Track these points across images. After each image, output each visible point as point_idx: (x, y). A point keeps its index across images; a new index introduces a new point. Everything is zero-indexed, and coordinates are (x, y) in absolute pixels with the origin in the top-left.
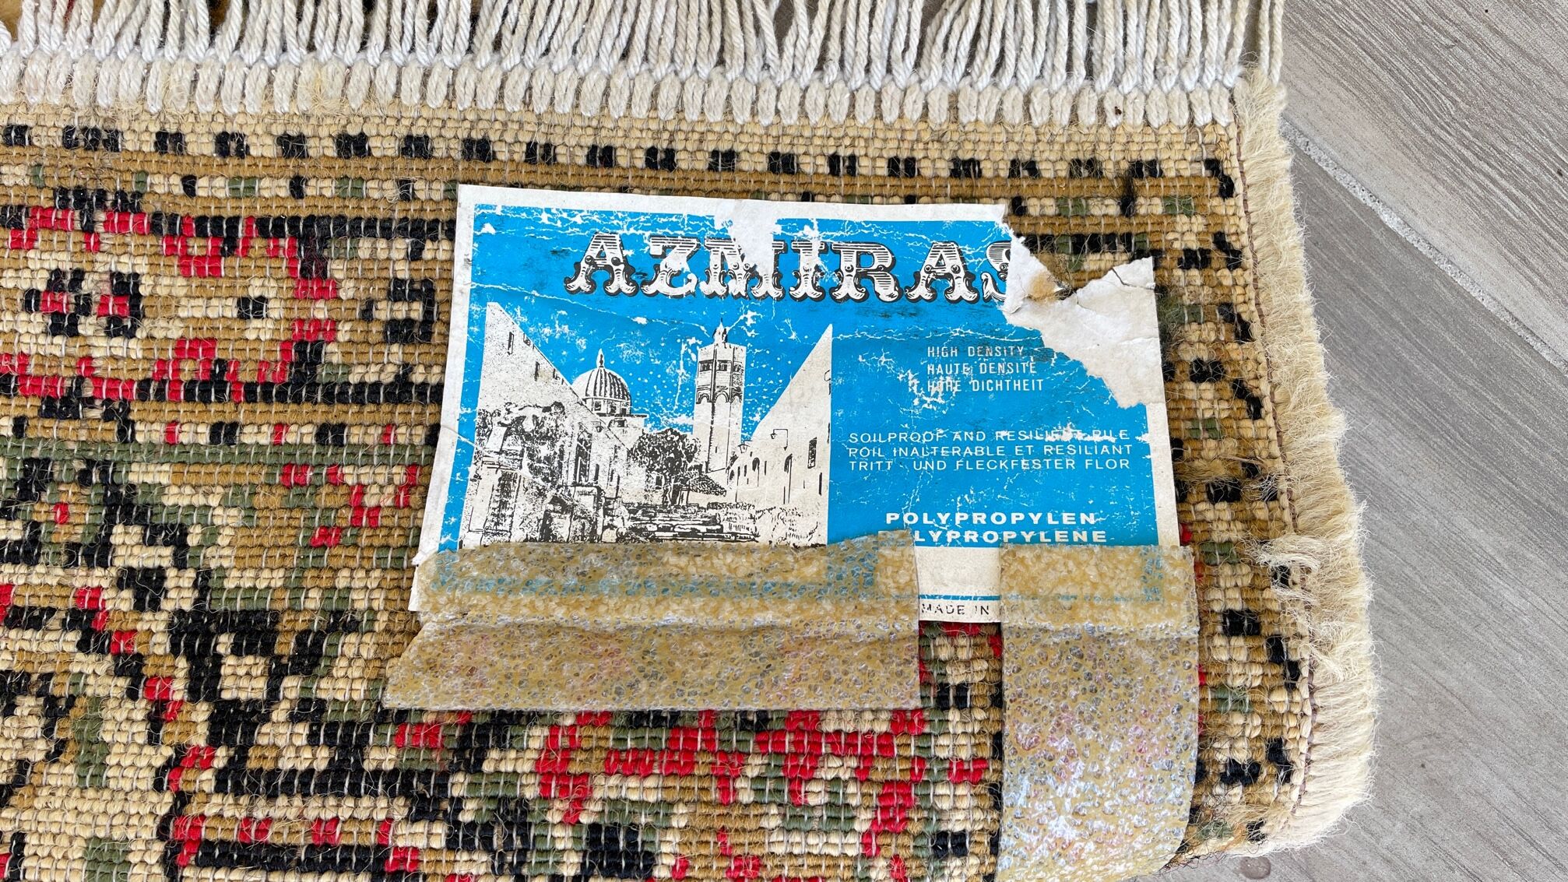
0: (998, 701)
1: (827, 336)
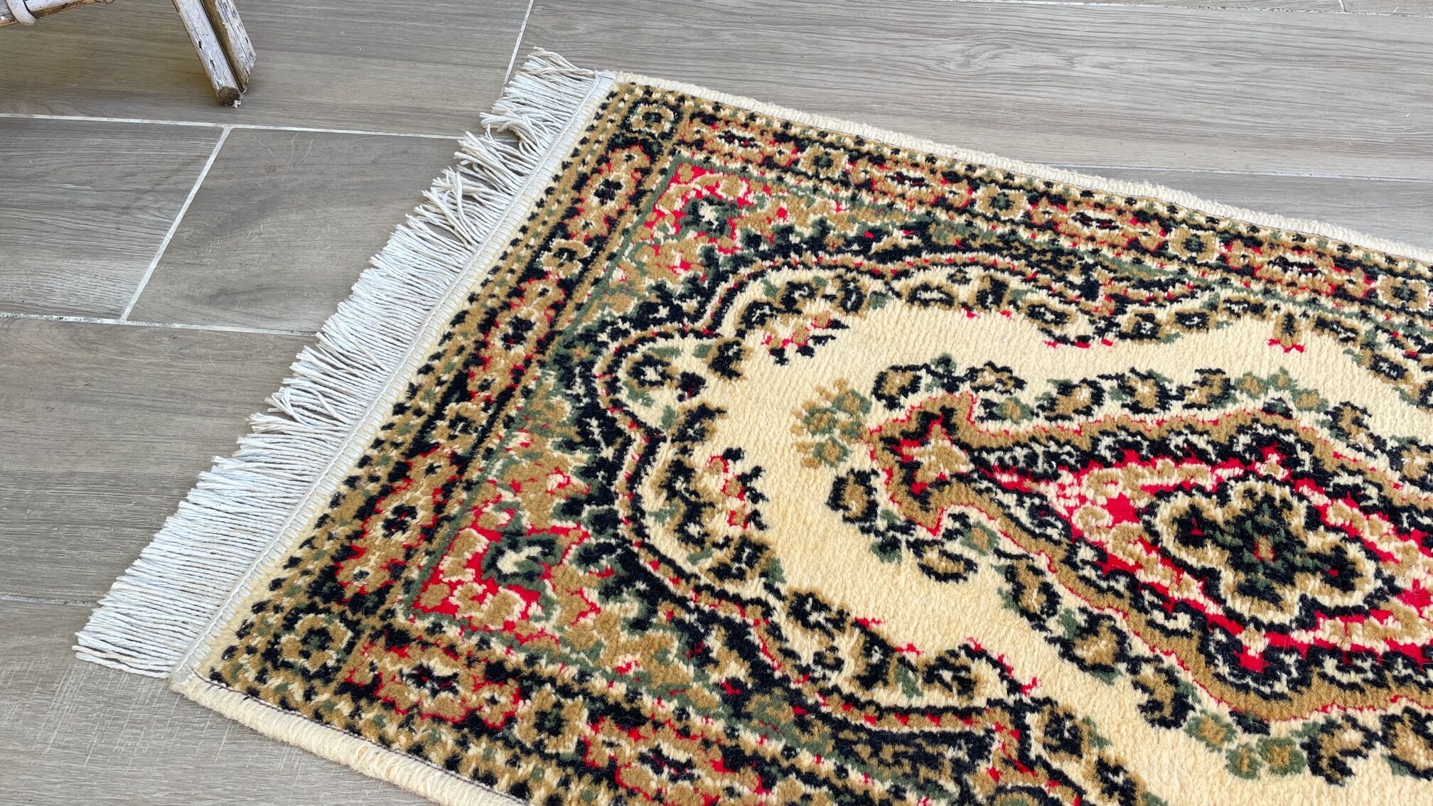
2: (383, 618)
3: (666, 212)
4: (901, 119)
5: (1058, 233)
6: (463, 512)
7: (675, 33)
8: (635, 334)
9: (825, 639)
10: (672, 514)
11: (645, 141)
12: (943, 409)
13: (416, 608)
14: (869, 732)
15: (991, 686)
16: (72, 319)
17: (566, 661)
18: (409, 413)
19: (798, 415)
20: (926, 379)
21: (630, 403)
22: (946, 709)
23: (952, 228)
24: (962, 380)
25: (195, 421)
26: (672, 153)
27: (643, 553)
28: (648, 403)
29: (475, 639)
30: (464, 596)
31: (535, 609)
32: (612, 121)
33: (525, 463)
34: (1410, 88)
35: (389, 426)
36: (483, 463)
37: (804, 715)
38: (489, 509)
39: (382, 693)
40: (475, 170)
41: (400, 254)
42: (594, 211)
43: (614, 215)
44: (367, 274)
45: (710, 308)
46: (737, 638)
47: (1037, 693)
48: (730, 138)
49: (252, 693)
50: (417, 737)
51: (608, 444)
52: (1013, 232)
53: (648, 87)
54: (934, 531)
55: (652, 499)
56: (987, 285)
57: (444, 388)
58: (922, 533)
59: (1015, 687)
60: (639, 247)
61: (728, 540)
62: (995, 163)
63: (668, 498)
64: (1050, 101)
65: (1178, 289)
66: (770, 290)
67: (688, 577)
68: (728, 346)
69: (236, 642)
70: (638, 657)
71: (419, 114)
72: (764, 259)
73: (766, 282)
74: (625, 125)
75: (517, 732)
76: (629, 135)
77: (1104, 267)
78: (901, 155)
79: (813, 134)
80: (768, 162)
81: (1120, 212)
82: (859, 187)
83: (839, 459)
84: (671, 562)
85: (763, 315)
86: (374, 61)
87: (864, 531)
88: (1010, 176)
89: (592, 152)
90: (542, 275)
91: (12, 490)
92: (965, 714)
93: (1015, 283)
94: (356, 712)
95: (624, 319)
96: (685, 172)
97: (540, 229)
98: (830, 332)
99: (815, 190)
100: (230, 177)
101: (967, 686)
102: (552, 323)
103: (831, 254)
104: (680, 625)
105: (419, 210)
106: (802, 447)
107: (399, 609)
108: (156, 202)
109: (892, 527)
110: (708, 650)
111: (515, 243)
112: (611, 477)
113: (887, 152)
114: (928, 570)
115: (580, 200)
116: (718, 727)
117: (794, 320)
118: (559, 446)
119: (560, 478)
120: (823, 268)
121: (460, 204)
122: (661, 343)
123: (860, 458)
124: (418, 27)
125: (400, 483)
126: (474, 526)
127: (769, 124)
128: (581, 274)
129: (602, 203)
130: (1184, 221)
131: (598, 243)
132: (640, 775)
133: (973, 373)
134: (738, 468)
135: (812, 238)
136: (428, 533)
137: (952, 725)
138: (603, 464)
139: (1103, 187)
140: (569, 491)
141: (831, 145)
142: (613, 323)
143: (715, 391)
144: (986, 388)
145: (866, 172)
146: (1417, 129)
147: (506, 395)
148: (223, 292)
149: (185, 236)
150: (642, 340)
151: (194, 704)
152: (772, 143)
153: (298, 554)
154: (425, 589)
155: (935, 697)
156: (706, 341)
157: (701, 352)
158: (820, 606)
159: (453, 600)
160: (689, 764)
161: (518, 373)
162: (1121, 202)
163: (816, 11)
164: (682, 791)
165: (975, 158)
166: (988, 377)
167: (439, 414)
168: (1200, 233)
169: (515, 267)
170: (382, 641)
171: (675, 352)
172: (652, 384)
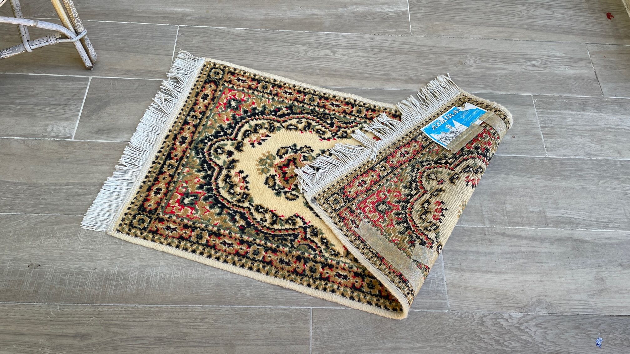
0: (488, 125)
1: (453, 121)
2: (157, 215)
3: (222, 103)
4: (287, 72)
5: (325, 109)
6: (174, 189)
7: (221, 43)
8: (215, 140)
9: (263, 215)
10: (226, 187)
11: (215, 81)
12: (293, 158)
13: (165, 213)
14: (272, 234)
15: (300, 223)
16: (58, 139)
17: (202, 223)
18: (157, 164)
19: (257, 161)
20: (290, 150)
21: (214, 159)
22: (290, 229)
23: (298, 107)
24: (298, 150)
25: (99, 167)
26: (223, 85)
27: (219, 197)
28: (219, 159)
29: (180, 219)
30: (176, 209)
31: (194, 212)
32: (205, 74)
33: (188, 176)
34: (424, 61)
35: (152, 167)
36: (177, 176)
37: (258, 232)
38: (180, 188)
39: (159, 232)
40: (167, 92)
41: (148, 118)
42: (202, 103)
43: (207, 105)
44: (140, 124)
45: (235, 132)
46: (243, 216)
47: (310, 224)
48: (239, 80)
49: (128, 234)
50: (169, 242)
51: (209, 171)
52: (314, 108)
53: (215, 63)
54: (289, 189)
55: (221, 184)
56: (306, 124)
57: (165, 157)
58: (286, 189)
59: (305, 223)
60: (215, 114)
61: (240, 193)
62: (312, 87)
63: (225, 184)
64: (328, 66)
65: (354, 124)
66: (250, 126)
67: (231, 203)
68: (239, 143)
69: (122, 222)
70: (219, 221)
71: (148, 72)
72: (249, 117)
73: (249, 124)
74: (209, 76)
75: (192, 239)
76: (210, 79)
77: (336, 118)
78: (287, 85)
79: (262, 78)
80: (250, 88)
81: (342, 102)
82: (274, 95)
83: (267, 172)
84: (226, 199)
85: (249, 134)
86: (132, 53)
87: (273, 190)
88: (315, 91)
89: (200, 85)
90: (188, 123)
91: (53, 188)
92: (293, 230)
93: (314, 123)
94: (153, 237)
95: (212, 136)
96: (227, 91)
97: (187, 109)
98: (266, 138)
99: (263, 96)
100: (94, 94)
101: (294, 224)
102: (192, 137)
103: (266, 116)
104: (229, 214)
105: (152, 104)
106: (258, 169)
107: (161, 213)
108: (74, 102)
109: (280, 188)
110: (236, 219)
111: (180, 114)
112: (211, 179)
113: (282, 84)
114: (287, 198)
115: (197, 100)
116: (238, 235)
117: (257, 135)
118: (197, 171)
119: (197, 180)
120: (264, 120)
121: (163, 102)
122: (222, 142)
123: (273, 172)
124: (144, 41)
125: (156, 182)
126: (177, 192)
127: (250, 75)
128: (199, 123)
129: (204, 101)
130: (358, 105)
131: (203, 113)
132: (221, 246)
133: (301, 148)
134: (242, 175)
135: (261, 111)
136: (165, 194)
137: (291, 232)
138: (208, 175)
139: (338, 94)
140: (200, 183)
141: (267, 82)
142: (209, 137)
143: (236, 155)
144: (304, 152)
145: (276, 90)
146: (423, 74)
147: (182, 158)
148: (99, 130)
149: (85, 113)
150: (217, 142)
151: (114, 237)
152: (251, 81)
153: (133, 201)
154: (166, 208)
155: (287, 226)
156: (234, 142)
157: (232, 145)
158: (262, 208)
159: (173, 210)
160: (232, 244)
161: (184, 152)
162: (342, 99)
163: (264, 35)
164: (230, 249)
165: (306, 86)
166: (305, 149)
167: (164, 164)
168: (361, 108)
169: (181, 121)
170: (157, 221)
171: (226, 145)
172: (220, 154)
